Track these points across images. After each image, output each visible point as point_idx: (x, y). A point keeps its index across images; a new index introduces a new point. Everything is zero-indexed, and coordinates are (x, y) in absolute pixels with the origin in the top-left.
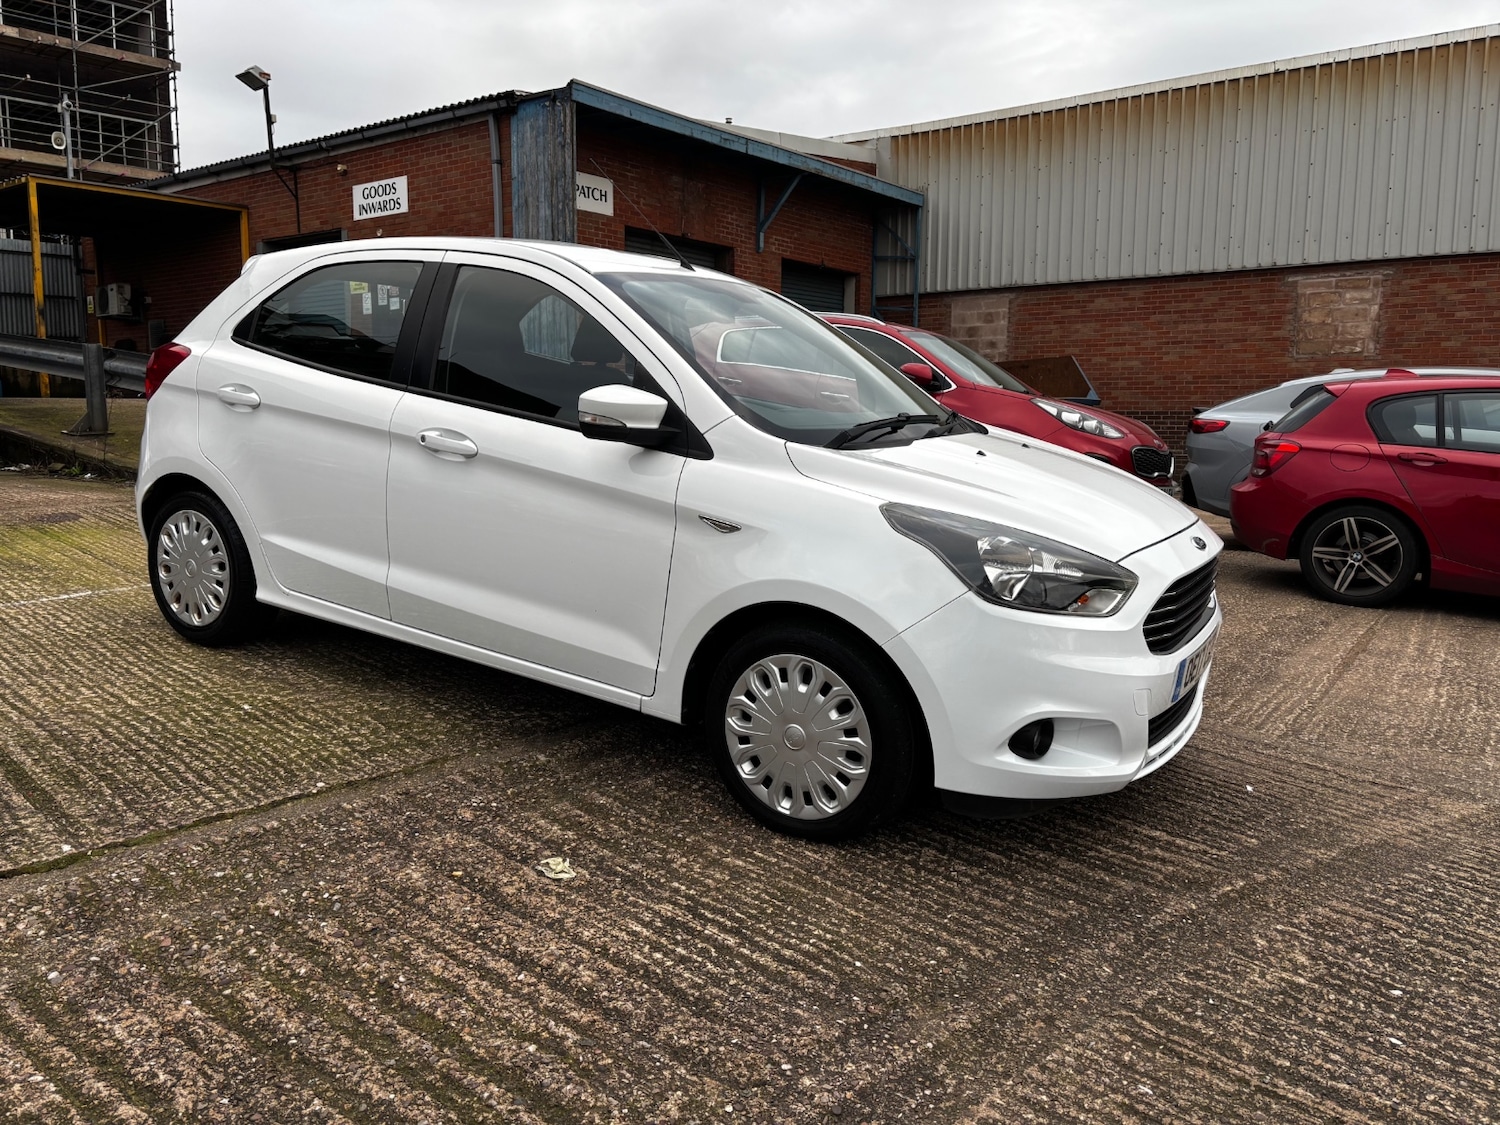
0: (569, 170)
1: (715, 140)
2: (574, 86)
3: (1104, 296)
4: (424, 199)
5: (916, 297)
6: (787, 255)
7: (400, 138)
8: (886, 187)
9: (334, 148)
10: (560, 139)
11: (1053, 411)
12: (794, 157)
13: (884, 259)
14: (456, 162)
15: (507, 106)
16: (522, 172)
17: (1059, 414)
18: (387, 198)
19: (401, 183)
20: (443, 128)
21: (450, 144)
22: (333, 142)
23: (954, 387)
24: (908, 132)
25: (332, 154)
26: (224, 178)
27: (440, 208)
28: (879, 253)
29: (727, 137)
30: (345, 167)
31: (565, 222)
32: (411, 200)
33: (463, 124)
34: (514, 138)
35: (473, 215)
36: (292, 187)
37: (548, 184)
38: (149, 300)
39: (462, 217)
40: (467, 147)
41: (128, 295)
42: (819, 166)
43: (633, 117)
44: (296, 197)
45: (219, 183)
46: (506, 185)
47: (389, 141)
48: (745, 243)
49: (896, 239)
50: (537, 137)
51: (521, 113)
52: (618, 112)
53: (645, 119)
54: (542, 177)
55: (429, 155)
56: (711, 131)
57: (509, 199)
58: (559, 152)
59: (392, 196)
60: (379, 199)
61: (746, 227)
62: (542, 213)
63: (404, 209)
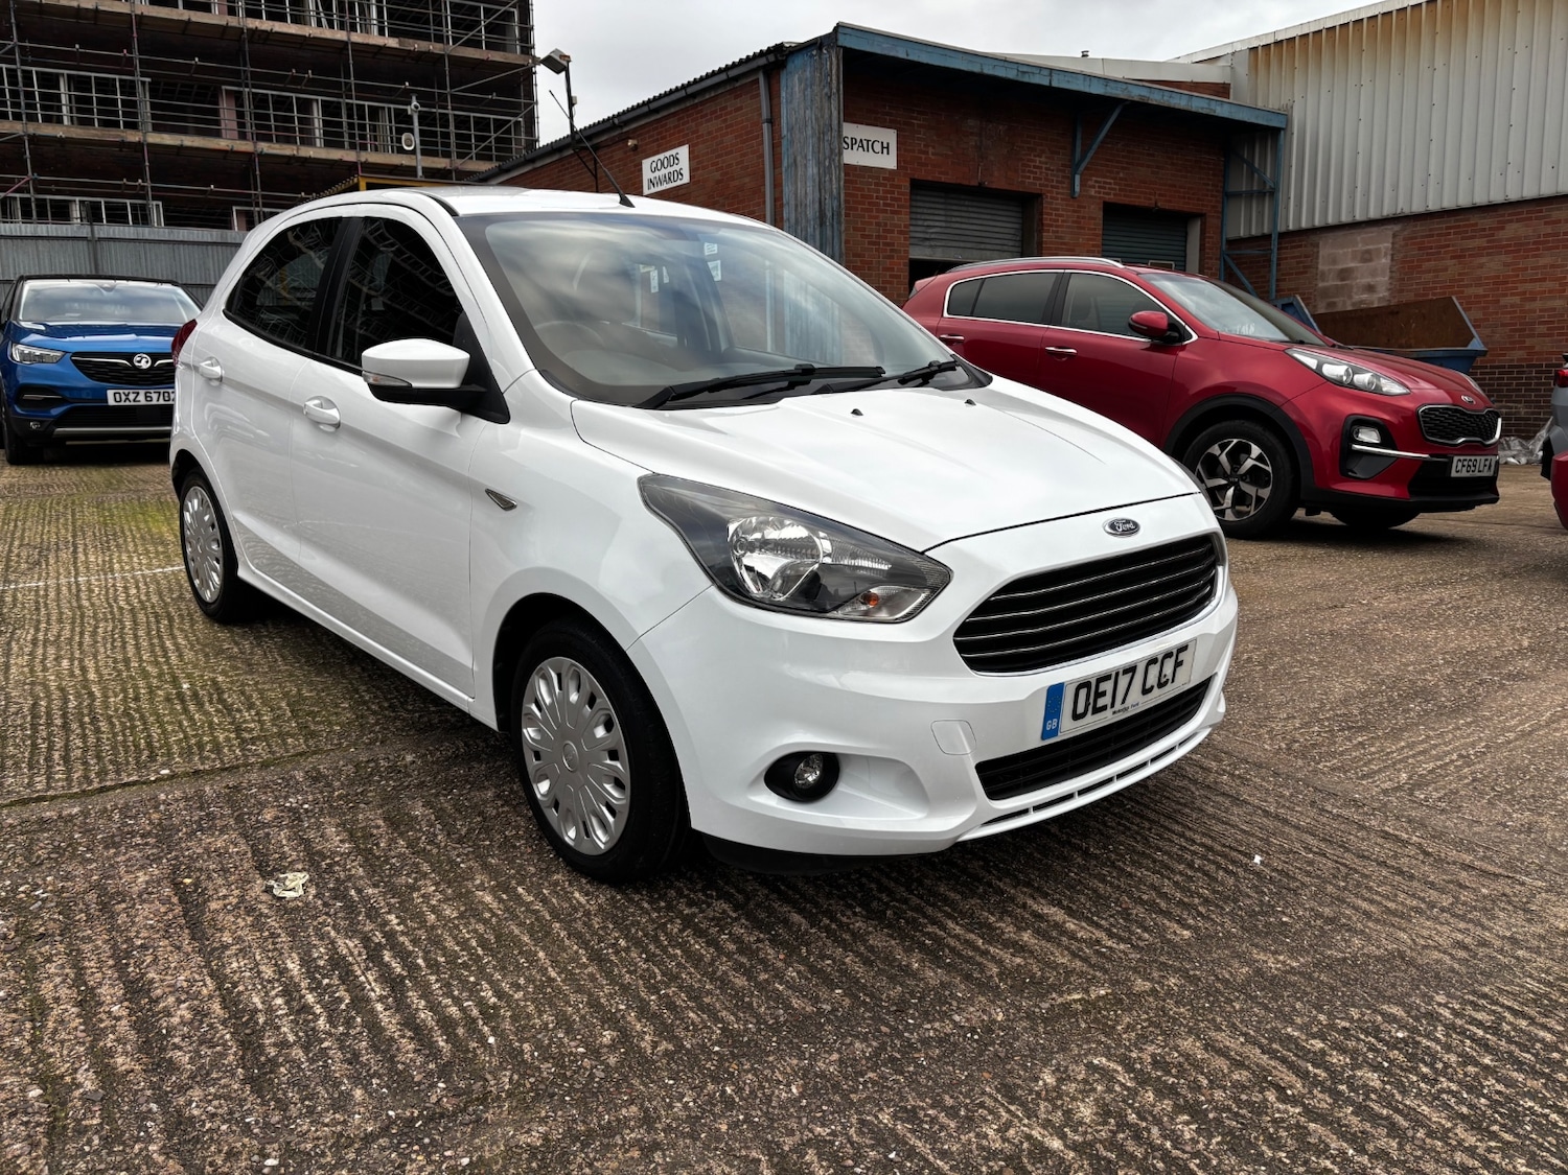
0: (835, 122)
1: (1011, 74)
2: (840, 30)
3: (1518, 221)
4: (704, 168)
5: (1275, 237)
6: (1111, 198)
7: (683, 106)
8: (1234, 109)
9: (626, 123)
10: (826, 90)
11: (1312, 363)
12: (1112, 84)
13: (1238, 195)
14: (731, 126)
15: (776, 60)
16: (791, 129)
17: (1320, 366)
18: (670, 170)
19: (683, 152)
20: (720, 91)
21: (726, 107)
22: (624, 118)
23: (1195, 337)
24: (1270, 40)
25: (625, 130)
26: (538, 164)
27: (717, 176)
28: (1232, 188)
29: (1025, 69)
30: (635, 142)
31: (831, 179)
32: (692, 170)
33: (737, 85)
34: (783, 94)
35: (747, 180)
36: (592, 167)
37: (815, 139)
39: (736, 183)
40: (741, 108)
42: (1144, 92)
43: (910, 58)
44: (596, 177)
45: (535, 169)
46: (776, 146)
47: (672, 110)
48: (1057, 187)
49: (1252, 171)
50: (805, 89)
51: (790, 66)
52: (892, 54)
53: (924, 58)
54: (810, 132)
55: (708, 121)
56: (1006, 64)
57: (780, 159)
58: (826, 105)
59: (676, 167)
60: (664, 171)
61: (1058, 170)
62: (810, 171)
63: (686, 179)
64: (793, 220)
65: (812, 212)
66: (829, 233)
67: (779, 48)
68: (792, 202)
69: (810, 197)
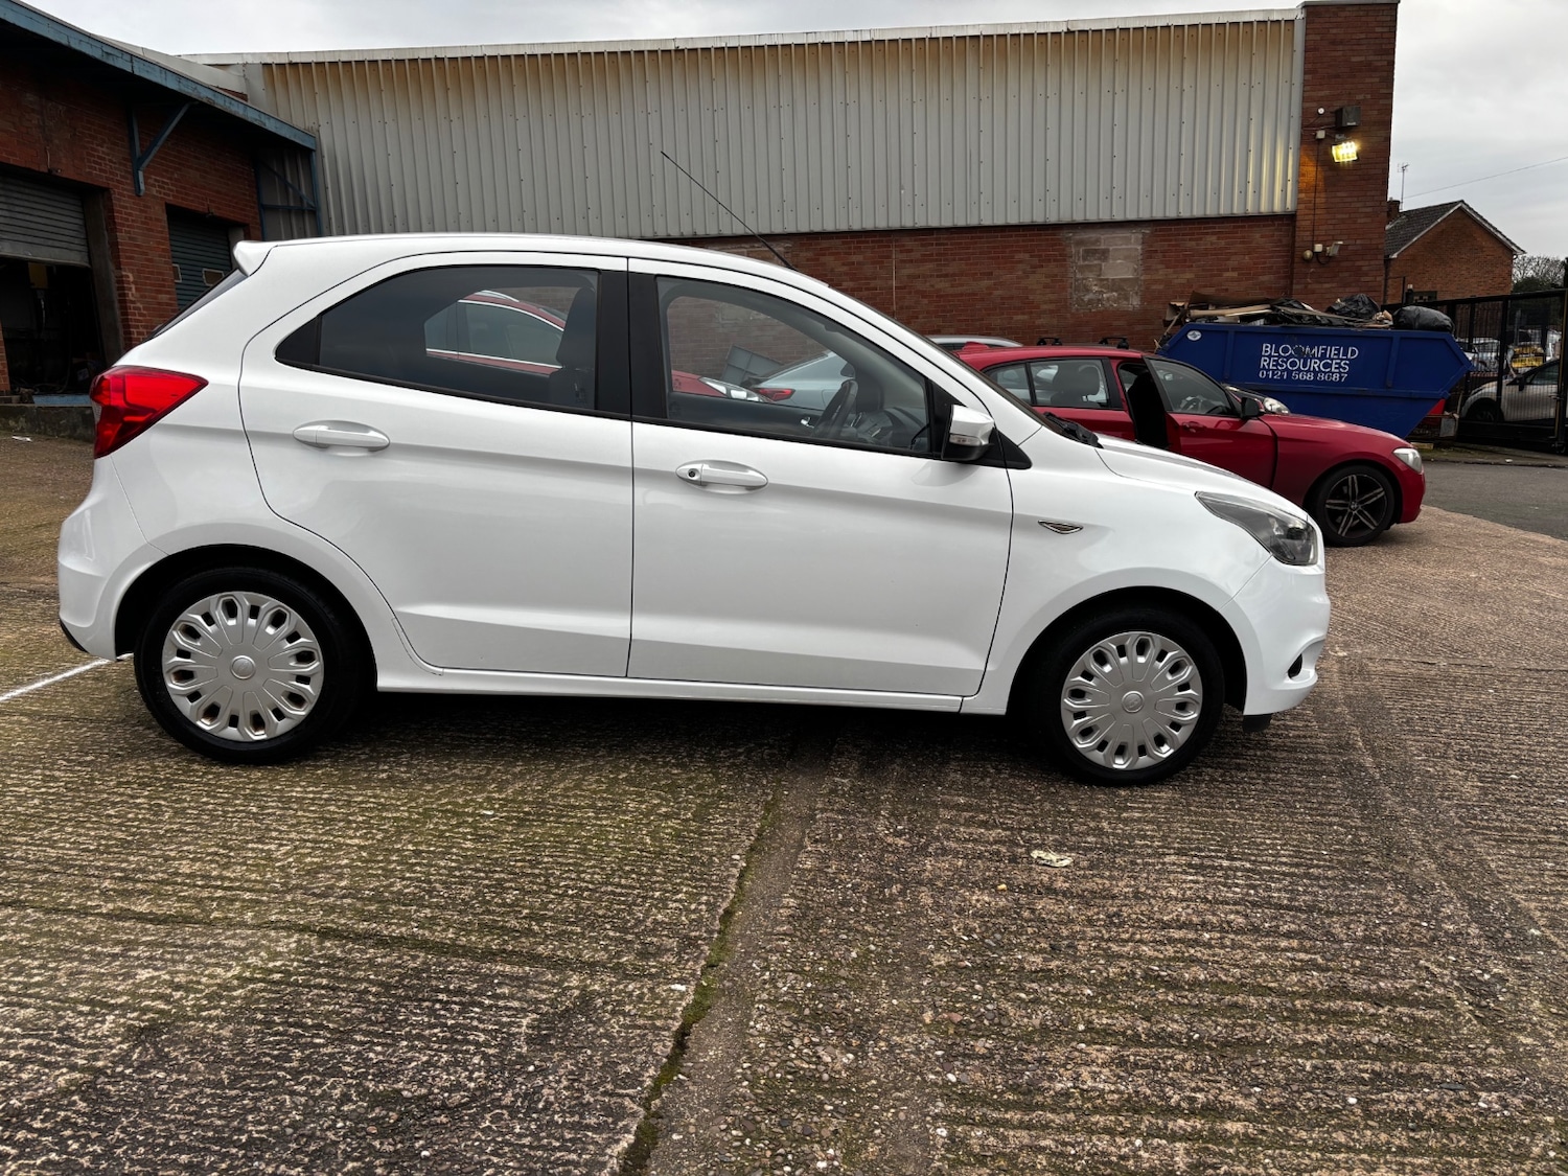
1: (96, 53)
6: (170, 199)
8: (279, 125)
11: (722, 389)
12: (183, 80)
13: (275, 209)
17: (728, 391)
24: (285, 60)
28: (266, 201)
29: (109, 50)
42: (210, 94)
48: (122, 183)
49: (286, 186)
56: (91, 41)
61: (120, 164)
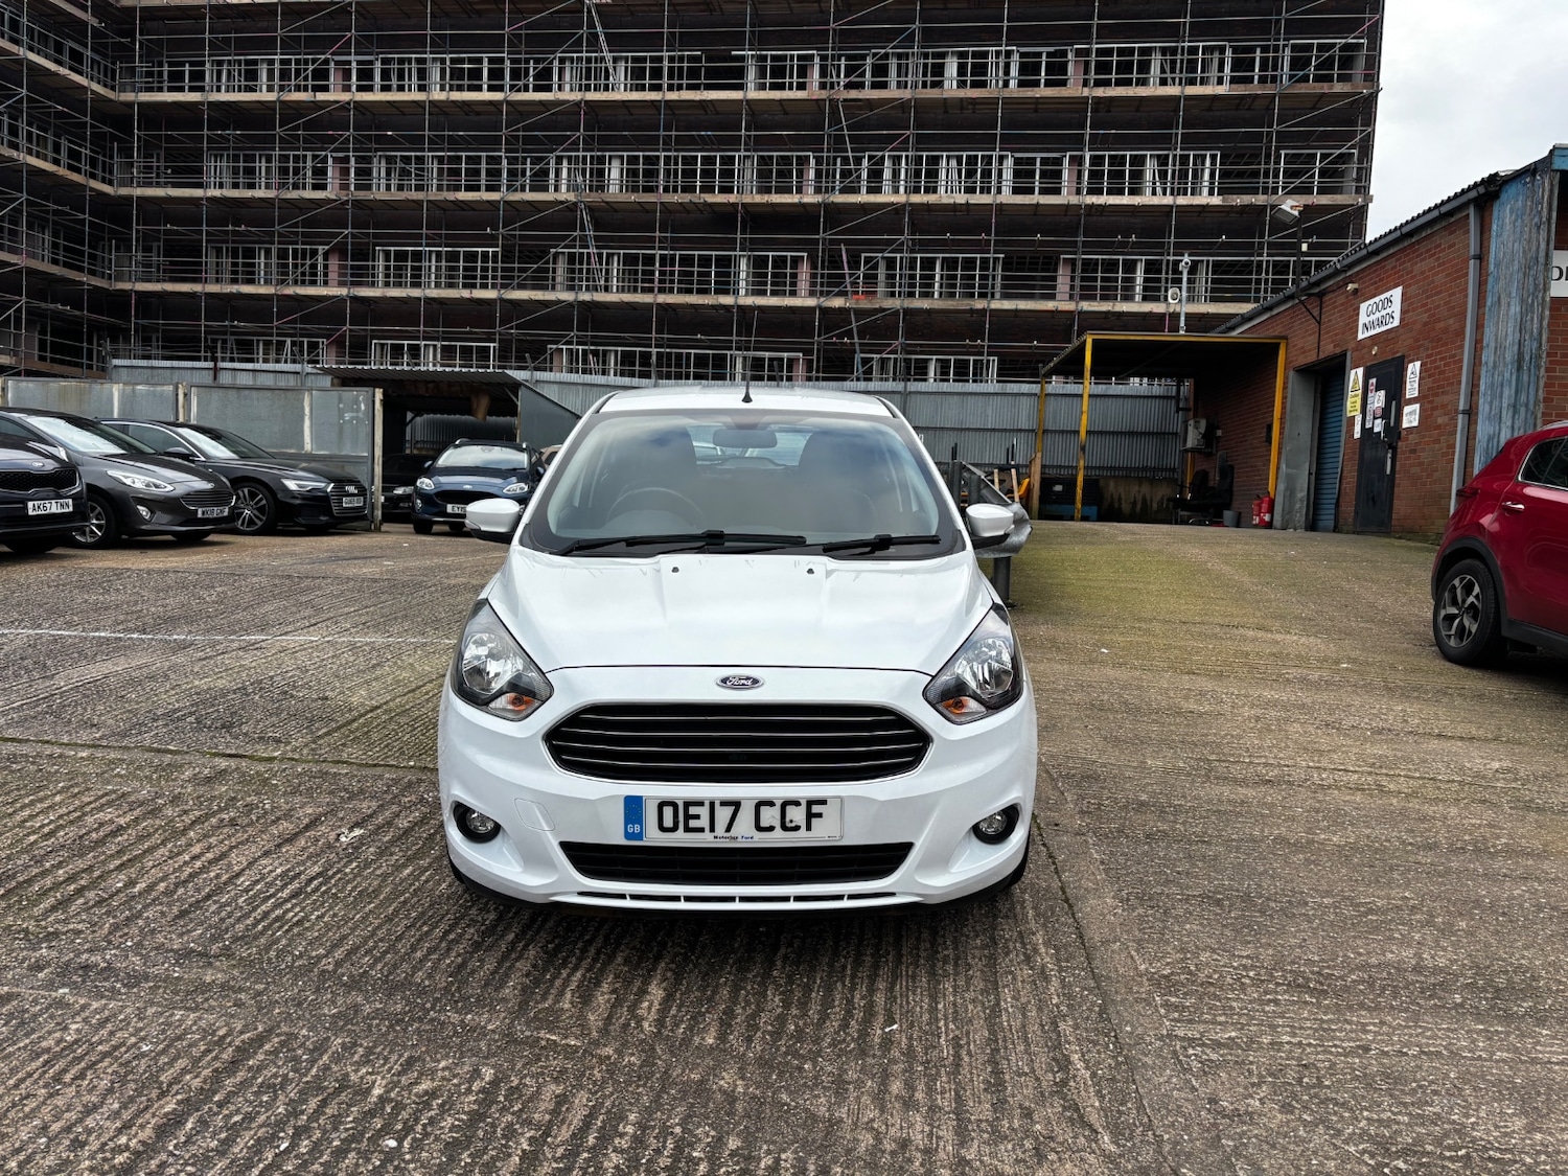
0: (1542, 254)
2: (1556, 153)
4: (1413, 310)
7: (1400, 247)
9: (1350, 267)
10: (1536, 220)
14: (1444, 264)
15: (1489, 191)
16: (1497, 265)
18: (1384, 313)
19: (1396, 294)
20: (1436, 229)
21: (1440, 245)
25: (1349, 273)
26: (1275, 312)
27: (1425, 317)
30: (1356, 286)
31: (1532, 318)
32: (1403, 312)
33: (1453, 220)
34: (1494, 227)
35: (1451, 321)
36: (1316, 312)
37: (1521, 275)
38: (1219, 433)
39: (1442, 325)
40: (1454, 245)
41: (1202, 430)
44: (1319, 323)
45: (1272, 317)
46: (1481, 284)
47: (1391, 251)
50: (1516, 220)
51: (1504, 196)
54: (1516, 268)
55: (1422, 261)
57: (1485, 298)
58: (1534, 235)
59: (1389, 310)
60: (1378, 315)
62: (1513, 308)
63: (1396, 323)
64: (1491, 364)
65: (1510, 355)
66: (1526, 378)
67: (1494, 177)
68: (1493, 345)
69: (1510, 339)
